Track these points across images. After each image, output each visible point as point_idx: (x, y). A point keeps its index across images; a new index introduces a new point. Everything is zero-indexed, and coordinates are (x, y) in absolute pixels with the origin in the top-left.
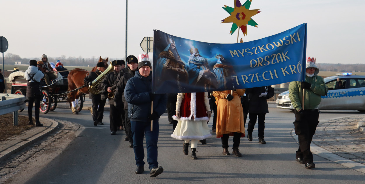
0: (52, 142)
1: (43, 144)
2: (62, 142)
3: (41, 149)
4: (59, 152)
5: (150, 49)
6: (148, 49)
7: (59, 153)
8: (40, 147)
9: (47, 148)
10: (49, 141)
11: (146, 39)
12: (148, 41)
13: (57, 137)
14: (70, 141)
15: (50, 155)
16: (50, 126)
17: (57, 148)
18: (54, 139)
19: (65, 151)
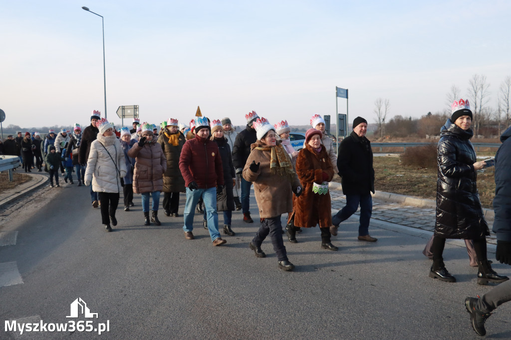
0: (42, 193)
1: (34, 195)
2: (50, 193)
3: (32, 200)
4: (47, 201)
5: (124, 116)
6: (123, 116)
7: (47, 203)
8: (31, 198)
9: (37, 199)
10: (40, 193)
11: (121, 108)
12: (123, 109)
13: (47, 189)
14: (58, 192)
15: (40, 204)
16: (41, 181)
17: (46, 198)
18: (44, 191)
19: (52, 201)
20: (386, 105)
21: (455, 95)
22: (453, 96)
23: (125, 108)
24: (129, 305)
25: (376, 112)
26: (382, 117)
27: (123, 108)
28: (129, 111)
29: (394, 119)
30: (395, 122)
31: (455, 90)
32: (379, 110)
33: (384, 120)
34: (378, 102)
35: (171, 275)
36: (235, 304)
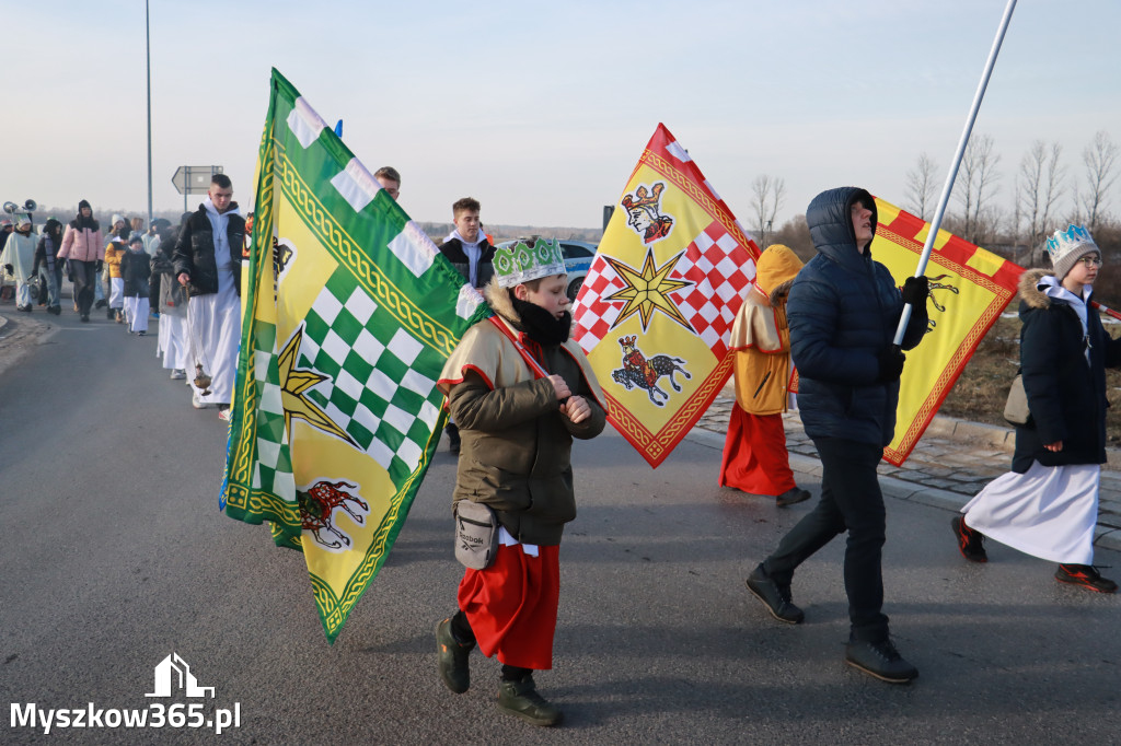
5: (190, 189)
6: (186, 188)
11: (182, 170)
14: (24, 352)
20: (778, 192)
21: (926, 175)
22: (921, 179)
23: (193, 170)
24: (150, 601)
25: (754, 205)
26: (768, 218)
27: (188, 171)
28: (201, 179)
29: (793, 223)
30: (794, 229)
31: (926, 166)
32: (762, 201)
33: (770, 223)
34: (759, 185)
35: (255, 539)
36: (387, 604)
